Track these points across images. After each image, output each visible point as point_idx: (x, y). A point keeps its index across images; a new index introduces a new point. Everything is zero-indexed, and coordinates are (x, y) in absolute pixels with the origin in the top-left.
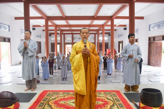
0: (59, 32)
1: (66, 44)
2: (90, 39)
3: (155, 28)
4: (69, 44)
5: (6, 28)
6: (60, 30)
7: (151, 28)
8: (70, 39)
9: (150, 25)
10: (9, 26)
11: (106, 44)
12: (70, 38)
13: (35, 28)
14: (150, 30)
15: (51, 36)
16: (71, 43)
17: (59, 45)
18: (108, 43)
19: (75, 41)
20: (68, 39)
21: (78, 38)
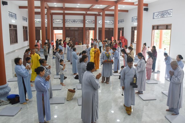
0: (46, 11)
1: (54, 28)
2: (89, 22)
3: (159, 17)
4: (59, 28)
6: (47, 7)
7: (155, 16)
9: (154, 13)
12: (61, 20)
13: (7, 2)
14: (153, 18)
16: (62, 28)
18: (113, 29)
19: (68, 25)
20: (57, 22)
21: (71, 20)
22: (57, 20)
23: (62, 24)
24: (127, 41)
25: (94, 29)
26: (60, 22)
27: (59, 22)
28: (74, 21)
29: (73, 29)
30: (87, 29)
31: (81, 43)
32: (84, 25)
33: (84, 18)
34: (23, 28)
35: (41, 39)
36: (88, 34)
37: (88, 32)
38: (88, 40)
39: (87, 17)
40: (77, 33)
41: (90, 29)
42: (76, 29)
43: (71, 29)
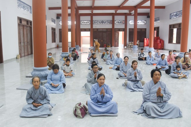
1: (82, 30)
2: (119, 22)
4: (87, 30)
11: (143, 30)
12: (88, 21)
15: (59, 18)
16: (90, 29)
17: (70, 32)
18: (146, 29)
19: (95, 26)
20: (85, 24)
21: (99, 21)
22: (85, 21)
23: (90, 25)
24: (163, 41)
25: (124, 30)
26: (87, 24)
28: (102, 22)
29: (102, 30)
30: (116, 30)
31: (109, 45)
32: (113, 26)
33: (113, 18)
34: (52, 30)
36: (117, 36)
37: (117, 34)
38: (117, 43)
39: (116, 17)
40: (105, 35)
41: (120, 30)
42: (104, 30)
43: (99, 30)
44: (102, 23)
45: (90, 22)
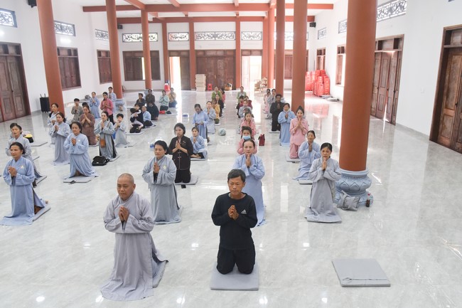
2: (250, 36)
5: (6, 18)
8: (185, 39)
10: (13, 13)
12: (185, 34)
16: (188, 51)
19: (200, 45)
20: (177, 39)
21: (209, 34)
22: (177, 35)
23: (188, 42)
24: (329, 80)
26: (183, 39)
27: (181, 38)
28: (215, 36)
29: (214, 53)
30: (244, 53)
31: (229, 86)
33: (238, 27)
35: (144, 78)
39: (243, 24)
40: (221, 63)
41: (250, 52)
42: (220, 54)
43: (208, 54)
44: (214, 39)
45: (188, 36)
